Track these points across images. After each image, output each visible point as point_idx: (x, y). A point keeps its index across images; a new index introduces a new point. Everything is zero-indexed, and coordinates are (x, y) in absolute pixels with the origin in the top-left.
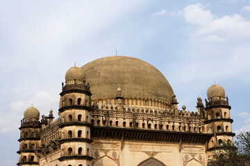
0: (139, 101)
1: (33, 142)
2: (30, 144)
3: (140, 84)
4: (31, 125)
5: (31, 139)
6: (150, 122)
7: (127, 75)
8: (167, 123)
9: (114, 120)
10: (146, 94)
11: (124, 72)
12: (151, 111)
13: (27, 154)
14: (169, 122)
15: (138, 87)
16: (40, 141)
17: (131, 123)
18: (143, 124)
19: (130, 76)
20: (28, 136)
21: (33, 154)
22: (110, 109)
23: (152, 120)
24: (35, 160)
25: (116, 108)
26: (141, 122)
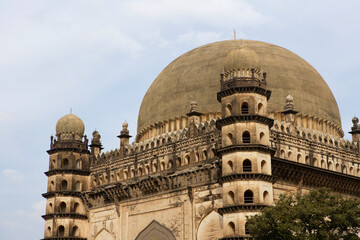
0: (310, 122)
1: (78, 177)
2: (73, 180)
3: (311, 93)
4: (75, 146)
5: (75, 172)
6: (330, 159)
7: (291, 74)
8: (350, 164)
9: (287, 150)
10: (320, 111)
11: (286, 70)
12: (331, 141)
13: (67, 200)
14: (353, 163)
15: (309, 97)
16: (89, 178)
17: (307, 158)
18: (322, 161)
19: (295, 78)
20: (70, 167)
21: (78, 200)
22: (280, 130)
23: (333, 157)
24: (81, 210)
25: (287, 129)
26: (319, 157)
